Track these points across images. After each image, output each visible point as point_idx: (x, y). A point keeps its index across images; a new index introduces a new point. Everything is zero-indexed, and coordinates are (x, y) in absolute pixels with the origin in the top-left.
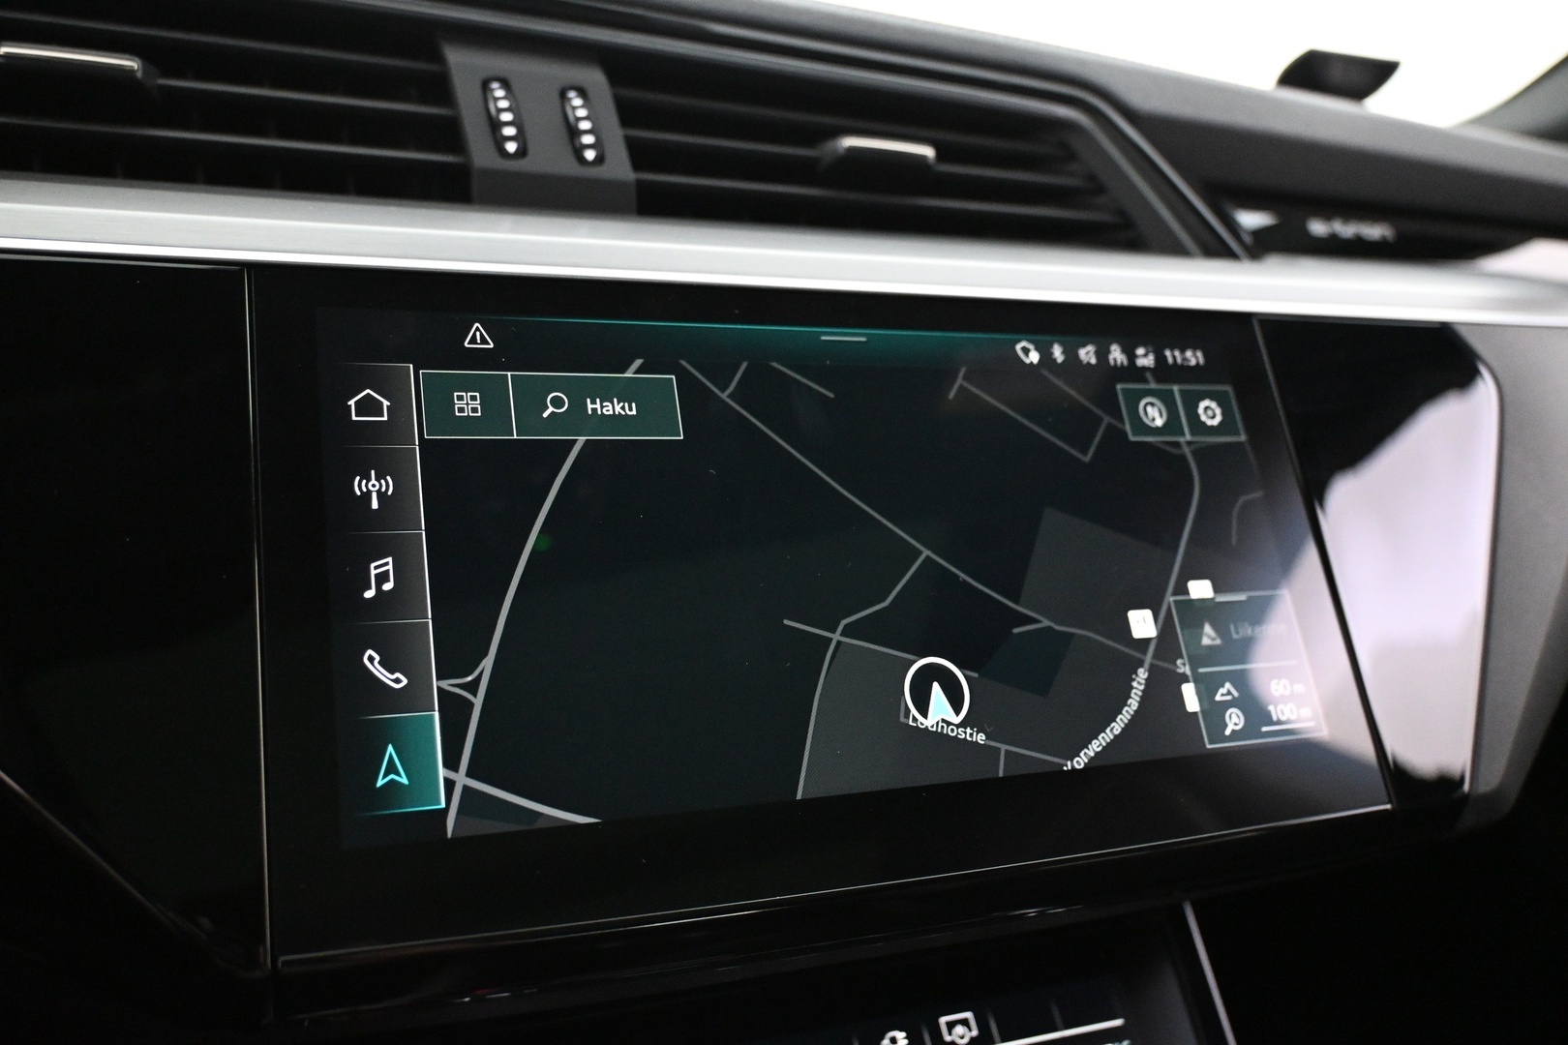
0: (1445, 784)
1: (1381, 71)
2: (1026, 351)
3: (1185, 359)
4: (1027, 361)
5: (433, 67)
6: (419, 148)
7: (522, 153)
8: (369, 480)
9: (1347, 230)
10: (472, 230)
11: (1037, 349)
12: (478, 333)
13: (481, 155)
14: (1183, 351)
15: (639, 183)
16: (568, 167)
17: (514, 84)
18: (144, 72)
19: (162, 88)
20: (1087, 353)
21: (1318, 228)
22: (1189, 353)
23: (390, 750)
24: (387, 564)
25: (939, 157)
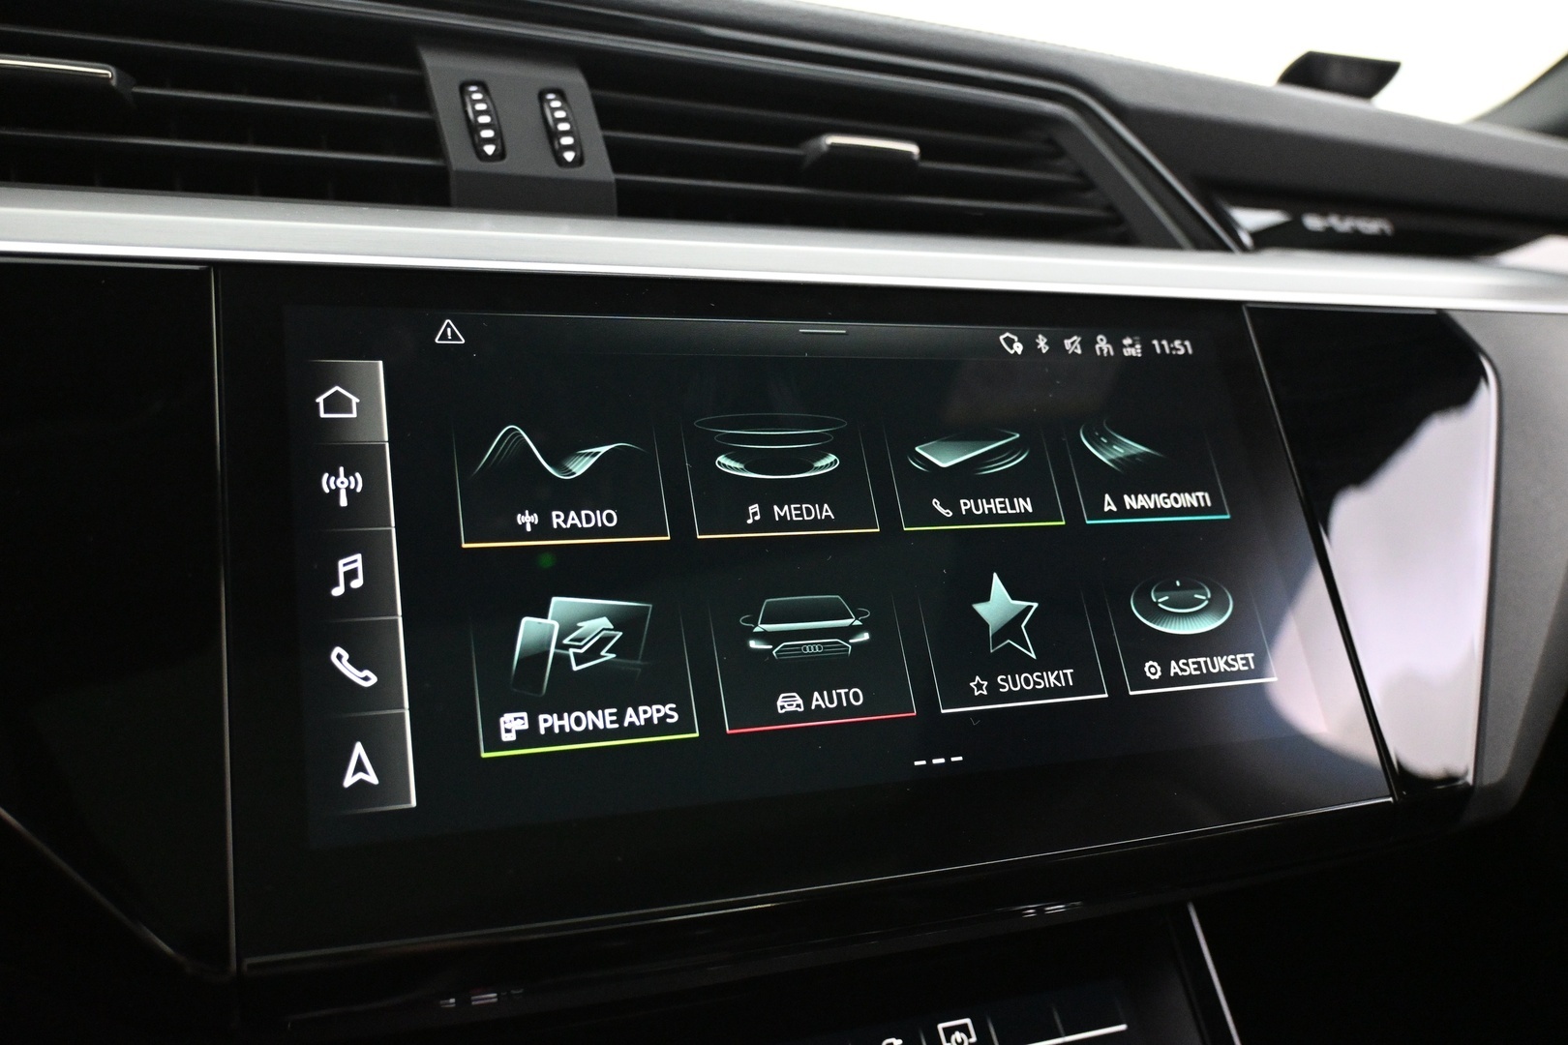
1: (1381, 73)
2: (1010, 342)
3: (1173, 349)
4: (1012, 352)
5: (411, 72)
6: (400, 154)
7: (500, 155)
8: (337, 476)
9: (1344, 225)
10: (446, 228)
11: (1020, 340)
12: (449, 330)
13: (459, 158)
14: (1171, 342)
15: (620, 184)
16: (549, 169)
18: (119, 80)
19: (137, 96)
20: (1072, 343)
21: (1313, 222)
22: (1177, 343)
23: (359, 749)
24: (356, 561)
25: (924, 153)
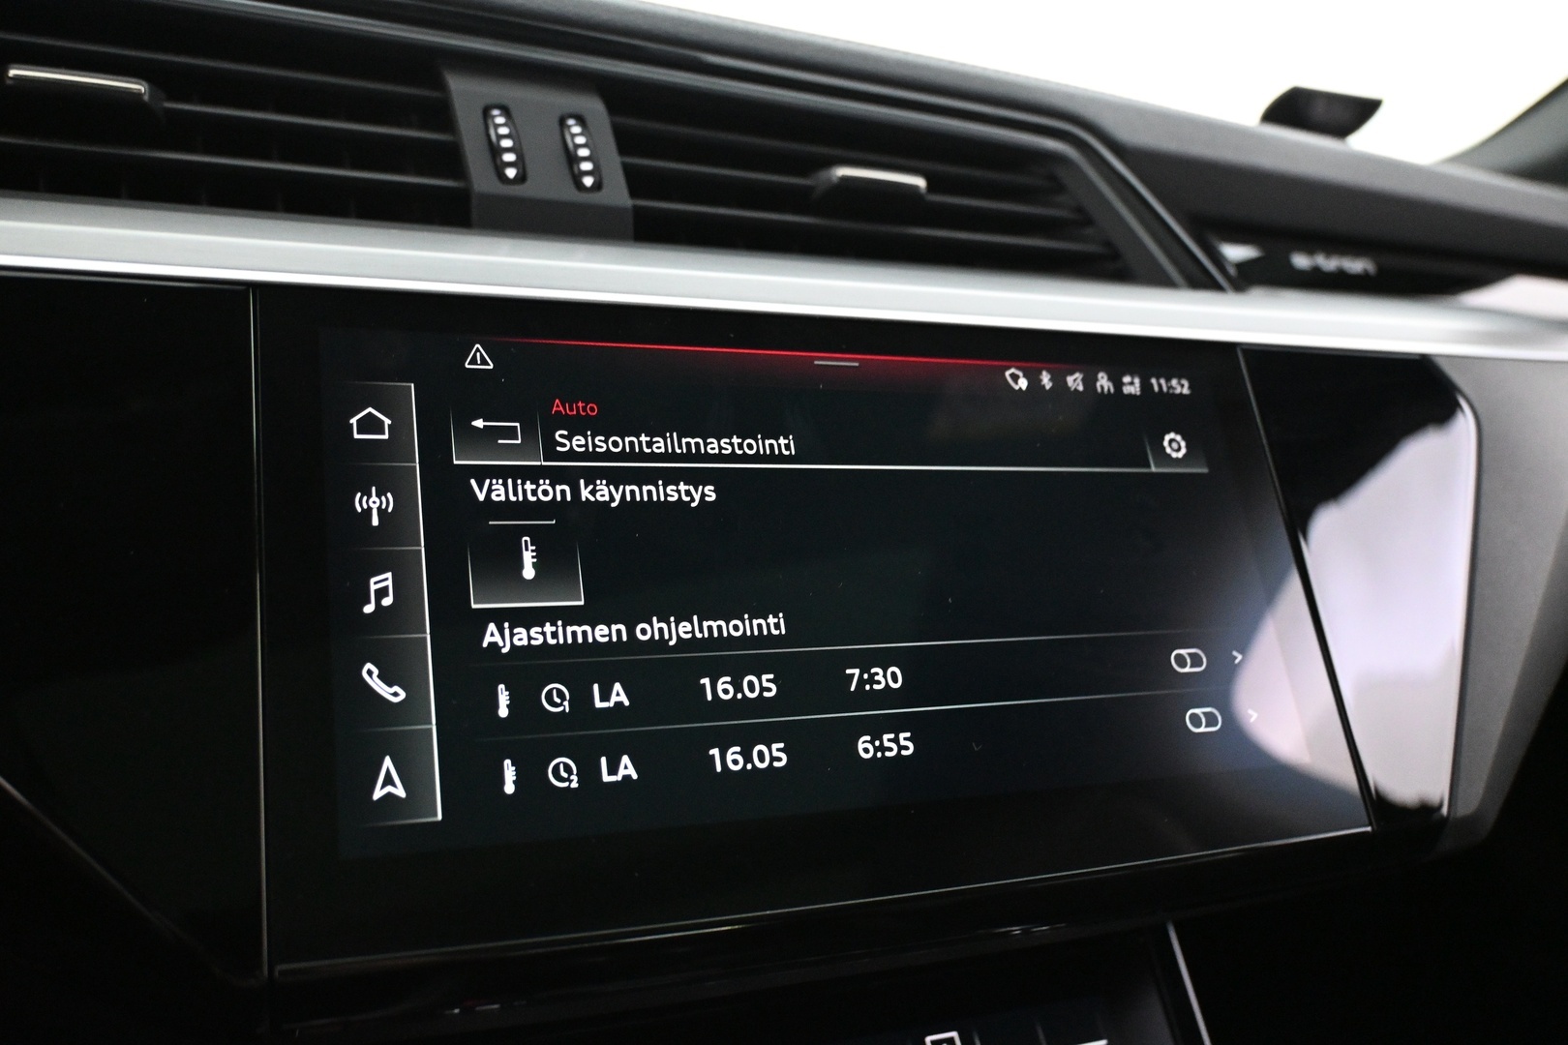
0: (1425, 811)
1: (1362, 110)
2: (1015, 378)
3: (1170, 387)
4: (1017, 388)
5: (435, 94)
6: (420, 173)
7: (521, 178)
8: (369, 496)
9: (1329, 264)
10: (473, 254)
11: (1025, 376)
12: (478, 354)
13: (482, 181)
14: (1168, 380)
15: (636, 210)
16: (567, 193)
17: (514, 113)
18: (151, 96)
19: (169, 111)
20: (1075, 380)
21: (1301, 261)
22: (1174, 382)
23: (388, 762)
24: (387, 579)
25: (931, 187)
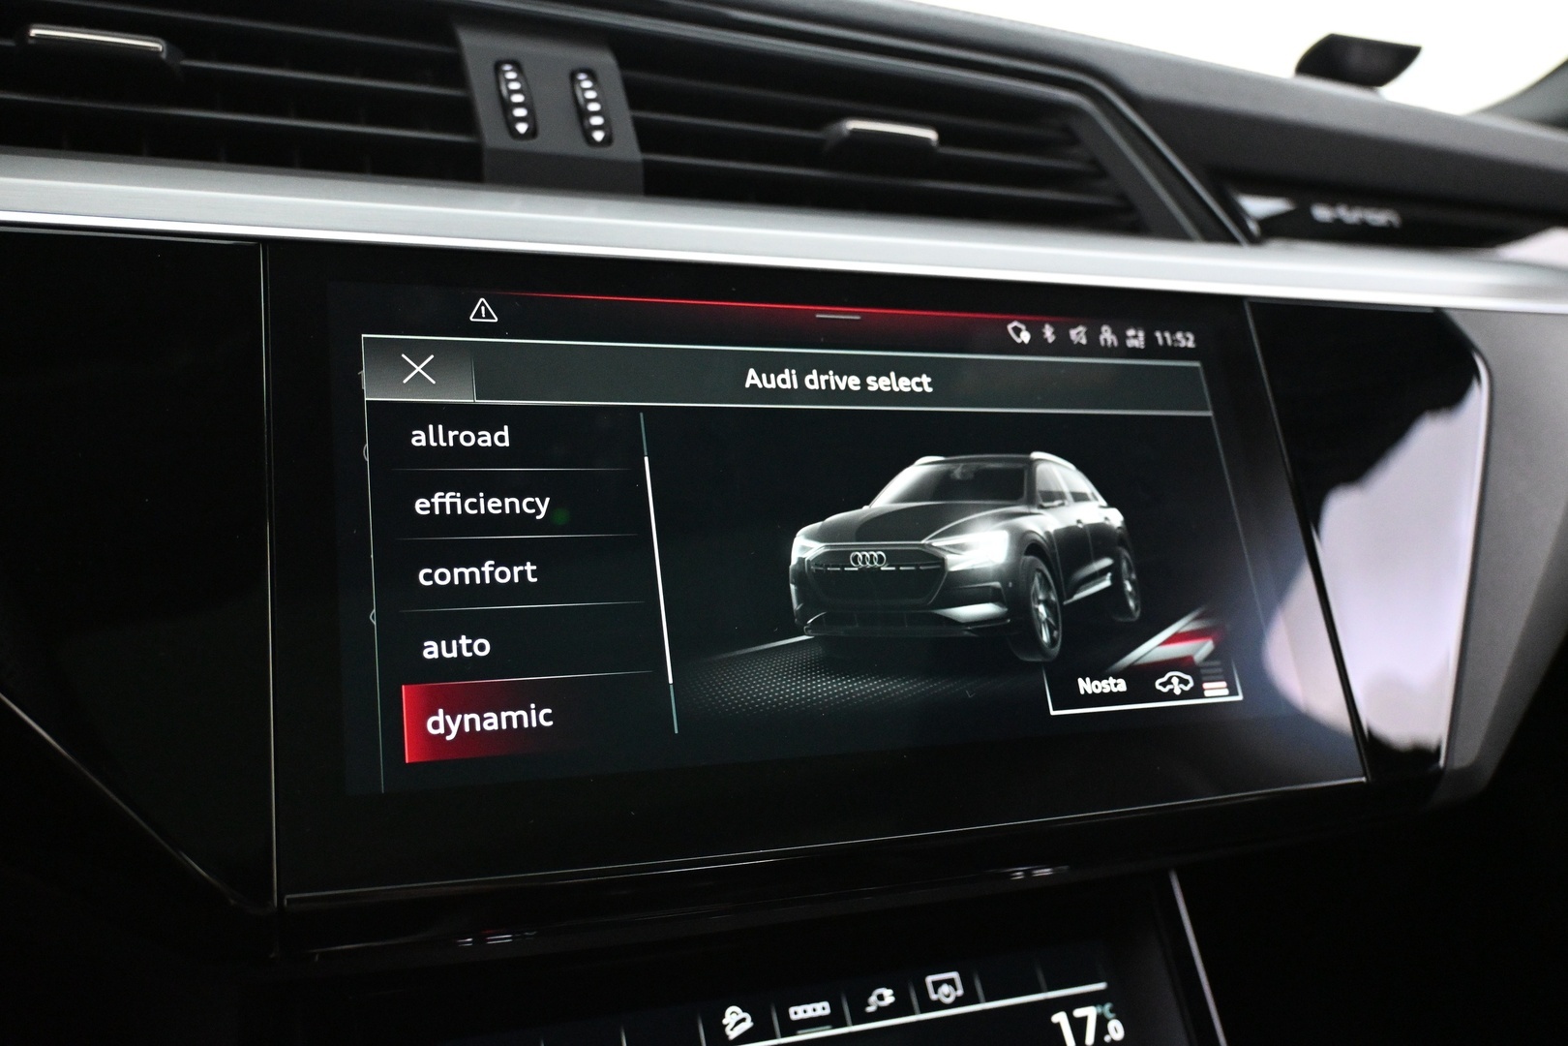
0: (1421, 756)
1: (1401, 57)
2: (1017, 331)
3: (1175, 341)
4: (1019, 341)
5: (447, 50)
6: (434, 129)
7: (532, 133)
9: (1351, 216)
10: (480, 209)
11: (1027, 330)
12: (483, 308)
13: (493, 136)
14: (1173, 333)
15: (646, 163)
16: (578, 148)
17: (526, 67)
18: (169, 54)
19: (185, 68)
20: (1078, 333)
21: (1322, 213)
22: (1179, 335)
25: (942, 140)
